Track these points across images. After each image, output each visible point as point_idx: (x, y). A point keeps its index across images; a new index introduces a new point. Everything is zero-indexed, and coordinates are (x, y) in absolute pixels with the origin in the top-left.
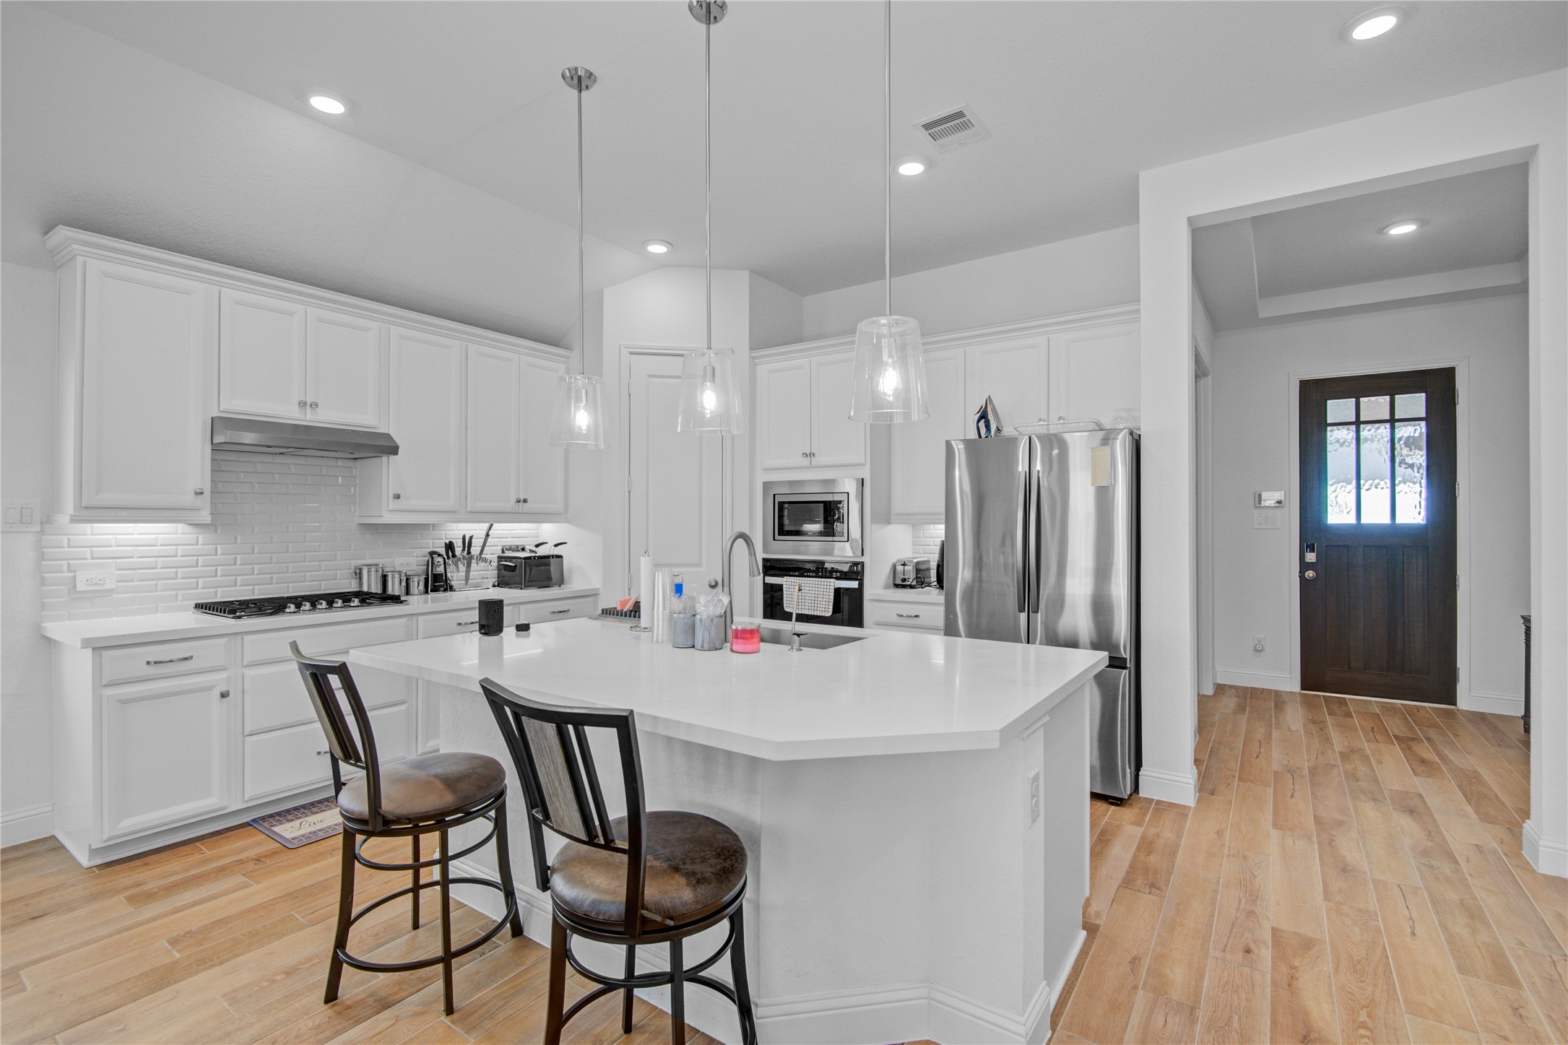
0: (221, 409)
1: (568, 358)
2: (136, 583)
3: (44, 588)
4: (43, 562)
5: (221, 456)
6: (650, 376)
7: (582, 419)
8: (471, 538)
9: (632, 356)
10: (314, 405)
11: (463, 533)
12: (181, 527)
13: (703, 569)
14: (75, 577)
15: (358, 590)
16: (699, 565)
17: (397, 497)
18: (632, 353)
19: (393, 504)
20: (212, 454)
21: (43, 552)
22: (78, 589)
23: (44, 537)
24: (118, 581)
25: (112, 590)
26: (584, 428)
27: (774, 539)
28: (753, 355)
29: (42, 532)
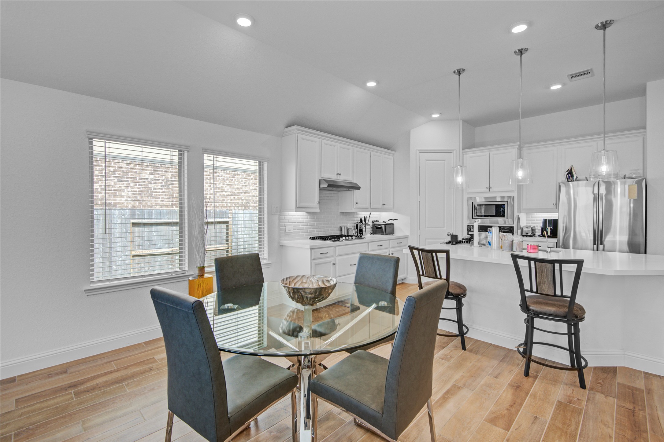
0: (322, 177)
1: (394, 154)
2: (296, 230)
3: (281, 231)
4: (280, 224)
5: (322, 191)
6: (426, 160)
7: (460, 179)
8: (366, 217)
9: (420, 153)
10: (340, 174)
11: (364, 215)
12: (304, 213)
13: (445, 229)
14: (286, 228)
15: (340, 234)
16: (444, 227)
17: (357, 203)
18: (420, 152)
19: (355, 206)
20: (320, 192)
21: (280, 221)
22: (287, 232)
23: (280, 216)
24: (294, 230)
25: (292, 232)
26: (460, 182)
27: (473, 218)
28: (463, 151)
29: (280, 215)
